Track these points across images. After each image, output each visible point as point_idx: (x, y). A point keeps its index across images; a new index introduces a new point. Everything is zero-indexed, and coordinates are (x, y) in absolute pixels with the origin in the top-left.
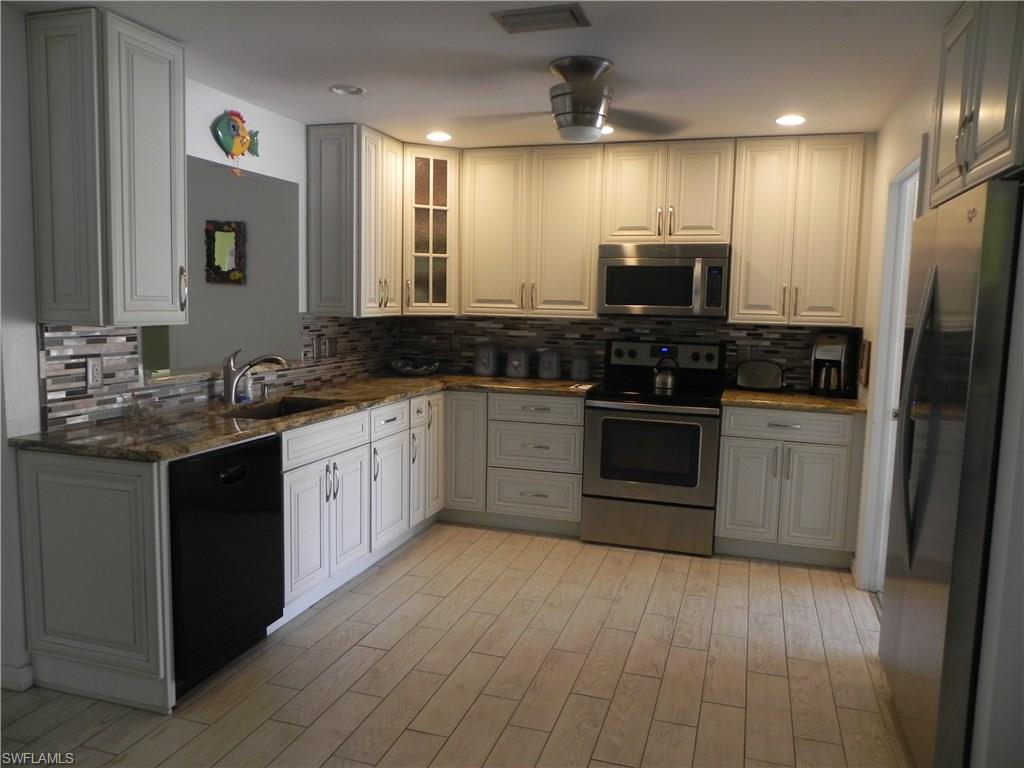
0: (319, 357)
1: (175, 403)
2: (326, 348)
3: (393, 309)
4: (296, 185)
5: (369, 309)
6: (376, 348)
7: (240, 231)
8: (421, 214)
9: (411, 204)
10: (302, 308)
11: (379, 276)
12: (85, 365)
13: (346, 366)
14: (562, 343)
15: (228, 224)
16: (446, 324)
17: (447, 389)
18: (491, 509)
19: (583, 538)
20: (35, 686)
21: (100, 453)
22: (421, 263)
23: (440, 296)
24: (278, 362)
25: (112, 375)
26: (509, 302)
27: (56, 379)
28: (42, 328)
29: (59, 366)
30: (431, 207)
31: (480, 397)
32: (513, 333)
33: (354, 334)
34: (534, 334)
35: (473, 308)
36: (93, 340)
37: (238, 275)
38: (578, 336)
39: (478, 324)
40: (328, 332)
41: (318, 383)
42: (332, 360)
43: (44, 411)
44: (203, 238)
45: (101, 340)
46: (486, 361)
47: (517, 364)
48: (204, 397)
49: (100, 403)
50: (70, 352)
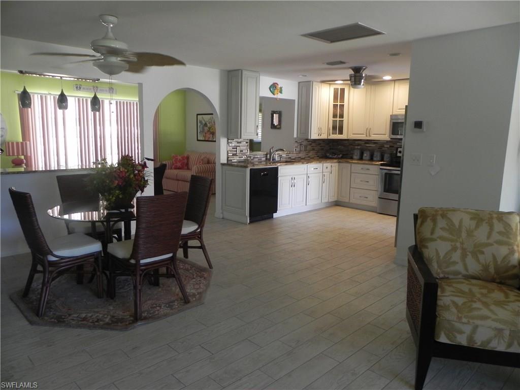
0: (300, 151)
1: (257, 159)
2: (303, 148)
3: (324, 136)
4: (295, 100)
5: (314, 136)
6: (322, 149)
7: (280, 114)
8: (335, 106)
9: (332, 103)
10: (295, 136)
11: (319, 126)
12: (236, 148)
13: (310, 154)
14: (383, 149)
15: (277, 112)
16: (346, 142)
17: (339, 162)
18: (351, 201)
19: (378, 212)
20: (223, 218)
21: (237, 166)
22: (334, 122)
23: (341, 132)
24: (283, 150)
25: (242, 151)
26: (363, 134)
27: (231, 151)
28: (228, 140)
29: (231, 148)
30: (339, 104)
31: (349, 165)
32: (368, 145)
33: (313, 144)
34: (374, 145)
35: (352, 137)
36: (238, 143)
37: (279, 127)
38: (388, 146)
39: (357, 142)
40: (304, 143)
41: (300, 159)
42: (305, 152)
43: (228, 158)
44: (270, 116)
45: (240, 143)
46: (357, 154)
47: (366, 155)
48: (264, 159)
49: (239, 157)
50: (233, 145)
